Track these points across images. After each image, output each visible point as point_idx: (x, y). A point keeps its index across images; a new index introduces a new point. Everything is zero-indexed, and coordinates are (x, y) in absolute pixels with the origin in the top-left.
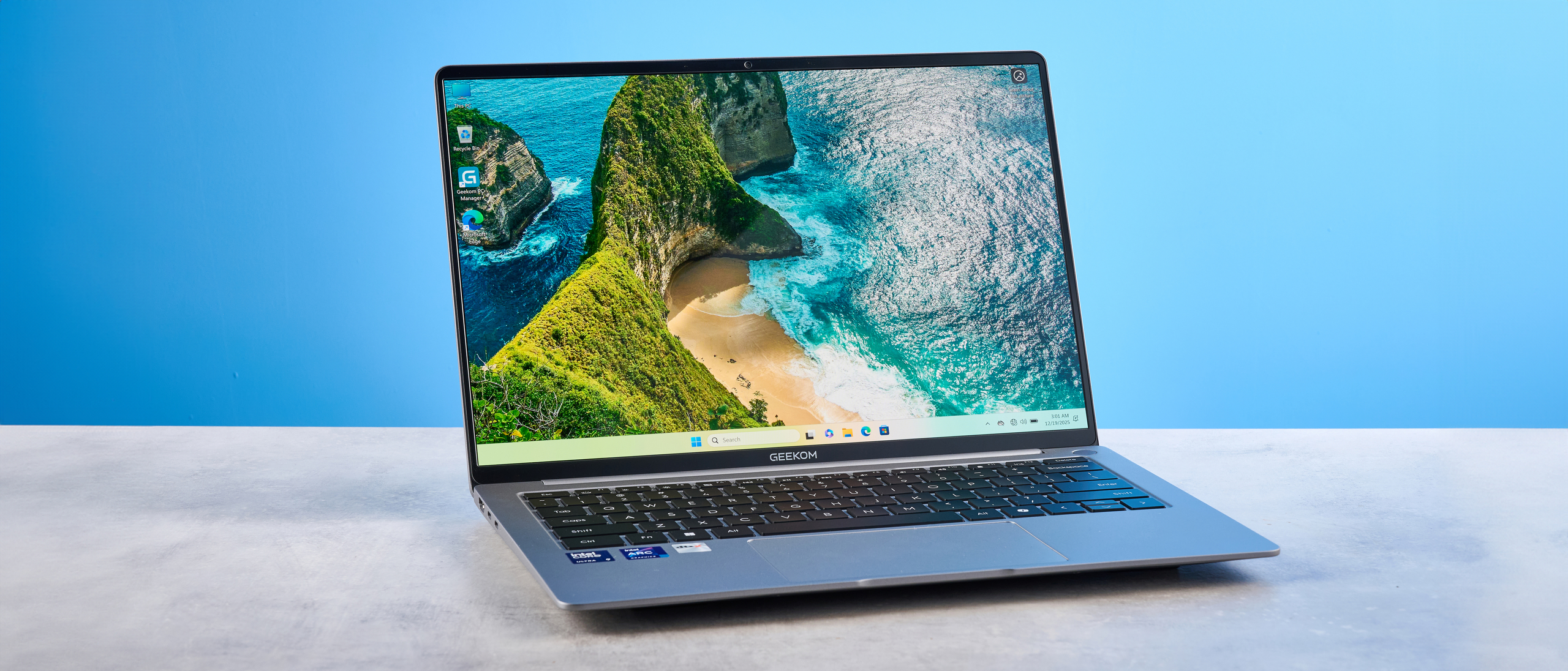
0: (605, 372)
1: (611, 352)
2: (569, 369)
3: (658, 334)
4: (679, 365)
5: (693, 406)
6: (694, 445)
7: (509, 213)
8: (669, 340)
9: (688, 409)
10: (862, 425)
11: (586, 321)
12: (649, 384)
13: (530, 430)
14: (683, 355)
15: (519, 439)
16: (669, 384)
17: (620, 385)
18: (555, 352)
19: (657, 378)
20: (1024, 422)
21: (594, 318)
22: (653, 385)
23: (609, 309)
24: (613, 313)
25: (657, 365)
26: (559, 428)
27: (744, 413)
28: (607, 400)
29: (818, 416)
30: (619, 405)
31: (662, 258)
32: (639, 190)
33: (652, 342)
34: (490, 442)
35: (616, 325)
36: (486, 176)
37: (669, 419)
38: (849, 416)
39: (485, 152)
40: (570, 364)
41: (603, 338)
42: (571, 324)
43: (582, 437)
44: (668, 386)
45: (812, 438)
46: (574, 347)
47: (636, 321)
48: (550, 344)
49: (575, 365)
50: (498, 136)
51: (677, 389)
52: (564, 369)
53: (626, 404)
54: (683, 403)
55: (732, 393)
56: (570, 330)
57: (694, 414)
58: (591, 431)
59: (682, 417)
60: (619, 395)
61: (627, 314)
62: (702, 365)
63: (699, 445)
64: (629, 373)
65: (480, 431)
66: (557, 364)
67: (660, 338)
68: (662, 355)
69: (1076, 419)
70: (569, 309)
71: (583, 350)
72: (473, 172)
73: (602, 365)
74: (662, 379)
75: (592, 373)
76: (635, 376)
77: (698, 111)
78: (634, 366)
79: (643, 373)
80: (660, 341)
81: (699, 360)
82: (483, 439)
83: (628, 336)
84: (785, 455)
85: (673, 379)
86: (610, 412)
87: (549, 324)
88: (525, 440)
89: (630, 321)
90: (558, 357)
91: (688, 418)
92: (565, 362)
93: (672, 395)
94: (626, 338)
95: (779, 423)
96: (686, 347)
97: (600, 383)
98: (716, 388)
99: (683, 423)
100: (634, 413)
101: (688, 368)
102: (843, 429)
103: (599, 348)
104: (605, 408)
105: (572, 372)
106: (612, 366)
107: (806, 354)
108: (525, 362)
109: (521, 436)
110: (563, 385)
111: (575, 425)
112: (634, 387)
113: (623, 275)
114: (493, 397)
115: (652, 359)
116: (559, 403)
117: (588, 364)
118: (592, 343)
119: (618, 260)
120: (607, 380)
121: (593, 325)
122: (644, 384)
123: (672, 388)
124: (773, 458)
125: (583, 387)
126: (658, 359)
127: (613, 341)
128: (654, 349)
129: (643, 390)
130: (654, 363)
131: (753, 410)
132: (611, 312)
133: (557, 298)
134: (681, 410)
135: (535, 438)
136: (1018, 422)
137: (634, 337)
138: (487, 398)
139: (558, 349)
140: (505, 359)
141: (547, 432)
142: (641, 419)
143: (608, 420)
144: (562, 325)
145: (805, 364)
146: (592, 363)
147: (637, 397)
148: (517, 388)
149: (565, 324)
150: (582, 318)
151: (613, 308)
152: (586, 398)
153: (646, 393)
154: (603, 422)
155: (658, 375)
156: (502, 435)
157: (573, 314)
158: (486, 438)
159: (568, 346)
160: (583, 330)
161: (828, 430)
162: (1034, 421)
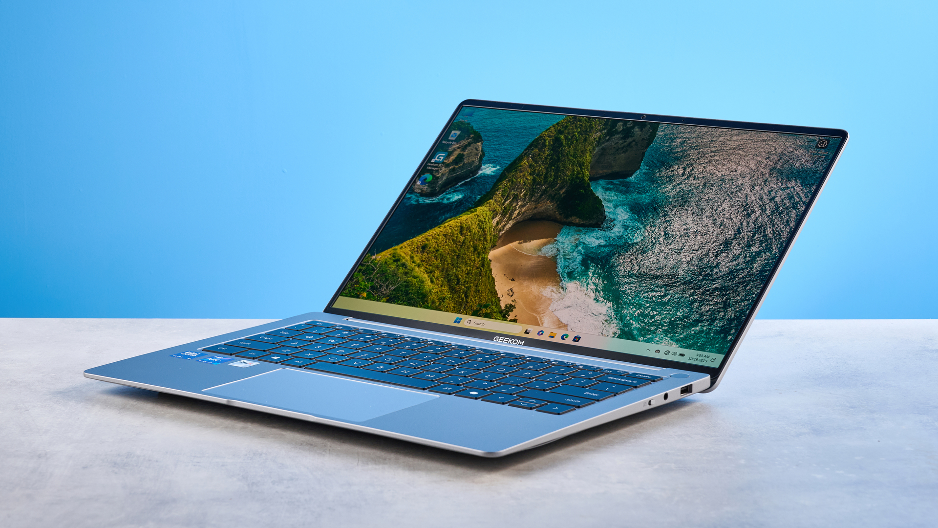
0: (435, 272)
1: (447, 261)
2: (417, 266)
3: (481, 257)
4: (480, 276)
5: (471, 300)
6: (455, 322)
7: (447, 179)
8: (484, 261)
9: (466, 301)
10: (565, 332)
11: (446, 242)
12: (455, 283)
13: (372, 294)
14: (486, 271)
15: (363, 298)
17: (438, 280)
18: (416, 256)
19: (462, 281)
20: (675, 354)
21: (451, 241)
22: (458, 283)
23: (463, 238)
24: (464, 241)
25: (468, 274)
26: (388, 296)
27: (498, 310)
28: (425, 287)
29: (541, 321)
30: (430, 291)
31: (514, 216)
32: (528, 177)
33: (474, 260)
34: (346, 296)
35: (461, 248)
36: (449, 158)
37: (452, 305)
38: (561, 325)
39: (457, 146)
40: (420, 264)
41: (448, 253)
42: (436, 242)
43: (397, 304)
44: (465, 286)
45: (528, 333)
46: (429, 255)
47: (473, 248)
48: (417, 251)
49: (422, 265)
50: (471, 138)
51: (469, 289)
52: (415, 266)
53: (434, 291)
54: (467, 297)
55: (499, 298)
56: (434, 246)
57: (468, 305)
58: (404, 302)
60: (434, 285)
61: (472, 243)
62: (493, 279)
63: (458, 323)
64: (448, 275)
65: (346, 289)
66: (413, 262)
67: (480, 259)
68: (474, 269)
69: (713, 360)
70: (441, 234)
71: (433, 257)
72: (444, 155)
73: (437, 267)
74: (465, 282)
75: (428, 271)
76: (451, 277)
77: (595, 139)
78: (454, 271)
79: (456, 276)
80: (479, 261)
81: (493, 276)
82: (345, 294)
83: (463, 254)
84: (504, 339)
85: (471, 283)
86: (422, 294)
87: (425, 240)
88: (366, 299)
89: (470, 247)
90: (416, 259)
91: (463, 307)
92: (418, 262)
93: (464, 292)
94: (461, 255)
95: (515, 321)
96: (492, 267)
97: (429, 276)
98: (492, 293)
99: (458, 308)
100: (435, 297)
101: (484, 279)
103: (441, 258)
104: (421, 291)
105: (418, 268)
106: (442, 269)
107: (560, 285)
108: (397, 258)
109: (366, 296)
110: (408, 274)
111: (398, 296)
112: (446, 283)
113: (485, 221)
114: (367, 273)
115: (467, 269)
116: (398, 283)
117: (430, 265)
118: (440, 255)
119: (488, 213)
120: (434, 276)
121: (448, 245)
122: (453, 282)
123: (466, 288)
124: (495, 339)
125: (418, 278)
126: (470, 270)
127: (453, 256)
128: (472, 264)
129: (449, 286)
130: (466, 272)
131: (504, 310)
133: (439, 227)
134: (462, 301)
135: (372, 299)
136: (670, 353)
137: (466, 255)
138: (363, 273)
139: (419, 254)
140: (388, 254)
141: (380, 297)
142: (437, 300)
143: (418, 298)
144: (433, 244)
145: (555, 290)
146: (432, 266)
147: (443, 288)
148: (382, 271)
149: (433, 241)
150: (445, 240)
151: (466, 238)
152: (415, 284)
153: (449, 288)
154: (414, 298)
155: (464, 279)
156: (356, 294)
157: (441, 237)
158: (347, 294)
159: (426, 254)
160: (440, 247)
161: (541, 331)
162: (681, 355)
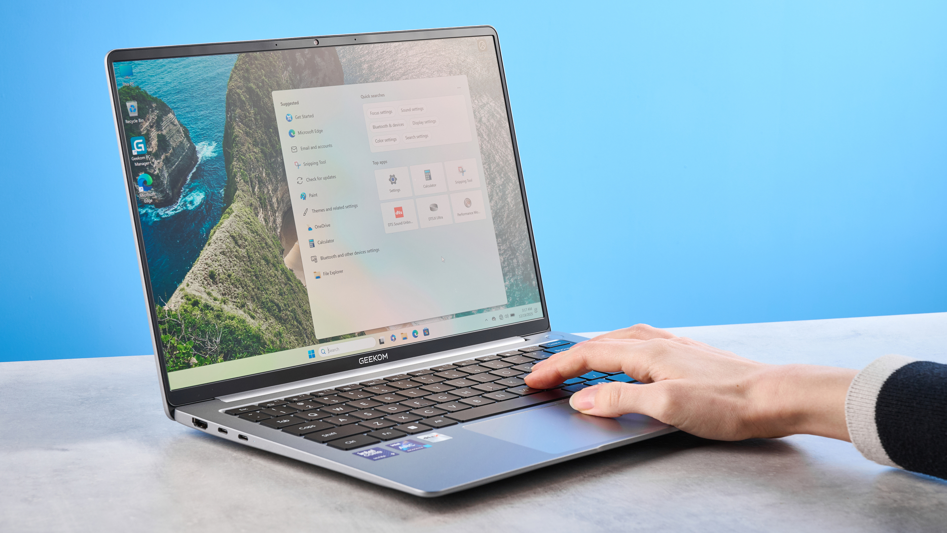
0: (247, 303)
1: (249, 286)
2: (223, 303)
3: (279, 269)
4: (294, 293)
5: (307, 326)
6: (310, 357)
7: (170, 175)
8: (286, 272)
9: (303, 328)
10: (413, 330)
11: (231, 262)
12: (277, 310)
13: (202, 357)
14: (296, 284)
15: (196, 365)
16: (289, 309)
17: (258, 313)
18: (212, 290)
20: (507, 316)
21: (235, 259)
22: (280, 311)
23: (244, 251)
24: (247, 253)
25: (281, 294)
26: (221, 352)
28: (251, 326)
30: (259, 330)
31: (276, 205)
32: (255, 150)
33: (275, 275)
34: (176, 370)
35: (251, 264)
36: (151, 144)
37: (293, 338)
39: (147, 124)
40: (224, 299)
41: (243, 275)
42: (221, 265)
43: (238, 359)
44: (289, 311)
45: (383, 343)
46: (225, 285)
47: (263, 259)
48: (208, 284)
49: (227, 299)
50: (156, 109)
51: (295, 312)
52: (220, 303)
53: (263, 328)
54: (300, 323)
56: (221, 271)
57: (308, 332)
58: (243, 354)
59: (301, 335)
60: (258, 321)
61: (257, 254)
63: (314, 356)
64: (263, 303)
65: (168, 361)
66: (215, 299)
67: (281, 271)
68: (283, 286)
69: (536, 311)
70: (218, 253)
71: (231, 286)
72: (141, 141)
73: (245, 297)
74: (285, 305)
75: (239, 305)
76: (267, 304)
77: (287, 81)
78: (266, 296)
79: (272, 301)
80: (280, 275)
82: (171, 367)
83: (260, 272)
84: (368, 359)
85: (292, 304)
86: (254, 336)
87: (206, 267)
88: (200, 365)
89: (259, 259)
90: (215, 294)
91: (305, 336)
92: (220, 297)
93: (293, 317)
94: (258, 273)
95: (362, 334)
96: (298, 277)
97: (245, 312)
99: (300, 340)
100: (270, 335)
101: (301, 295)
102: (401, 334)
103: (241, 284)
104: (250, 333)
105: (225, 306)
106: (251, 298)
108: (193, 300)
109: (197, 362)
110: (221, 317)
111: (232, 349)
112: (267, 314)
113: (251, 222)
114: (175, 332)
115: (277, 289)
116: (220, 332)
117: (236, 297)
118: (236, 280)
119: (247, 209)
120: (249, 310)
121: (236, 265)
122: (274, 310)
123: (292, 312)
124: (361, 362)
125: (234, 317)
126: (280, 290)
127: (250, 277)
128: (277, 281)
129: (273, 315)
130: (278, 293)
132: (246, 253)
133: (209, 245)
134: (299, 329)
135: (207, 363)
136: (504, 317)
137: (263, 272)
138: (170, 333)
139: (214, 287)
140: (179, 299)
141: (214, 357)
142: (274, 339)
143: (253, 342)
144: (215, 267)
146: (238, 297)
147: (270, 322)
148: (190, 323)
149: (217, 266)
150: (227, 260)
151: (247, 250)
152: (237, 326)
153: (275, 318)
154: (250, 345)
155: (282, 303)
156: (184, 363)
157: (221, 257)
158: (174, 367)
159: (220, 284)
160: (229, 270)
161: (393, 336)
162: (513, 315)
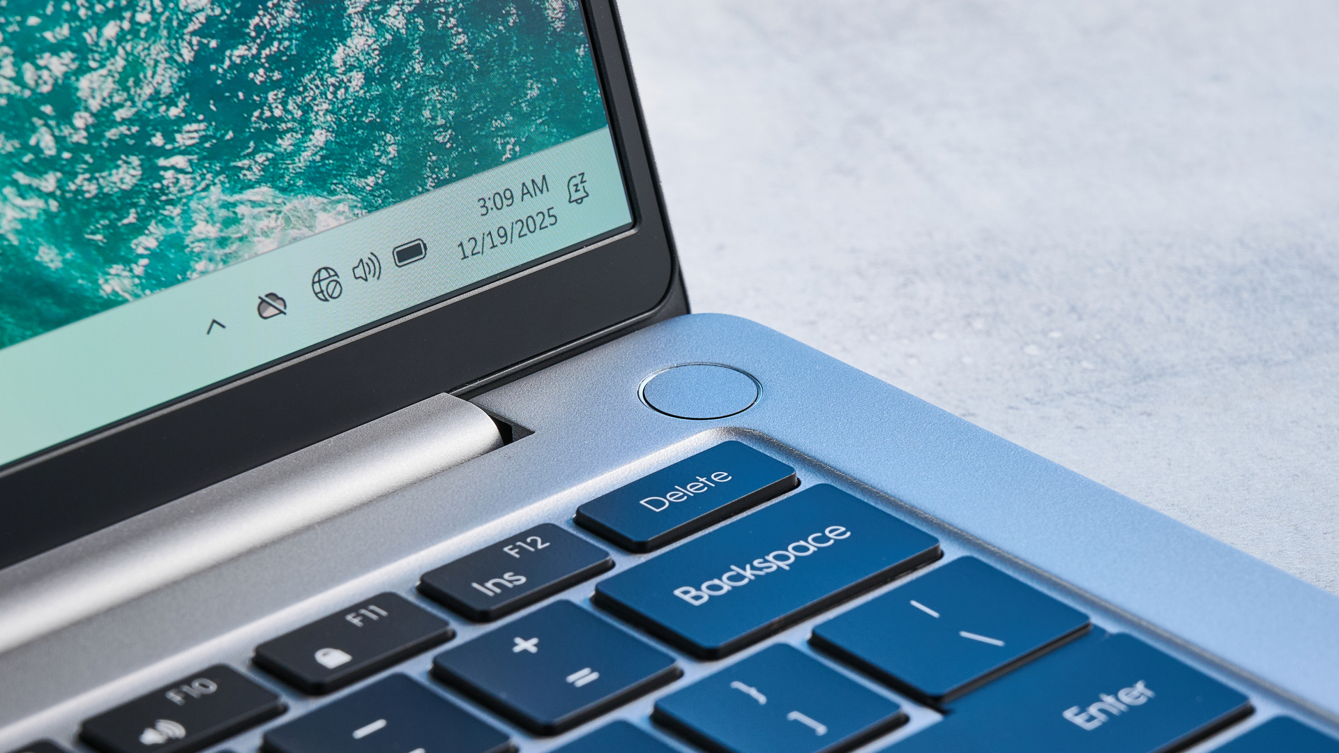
20: (368, 268)
69: (578, 192)
136: (345, 277)
162: (410, 253)
